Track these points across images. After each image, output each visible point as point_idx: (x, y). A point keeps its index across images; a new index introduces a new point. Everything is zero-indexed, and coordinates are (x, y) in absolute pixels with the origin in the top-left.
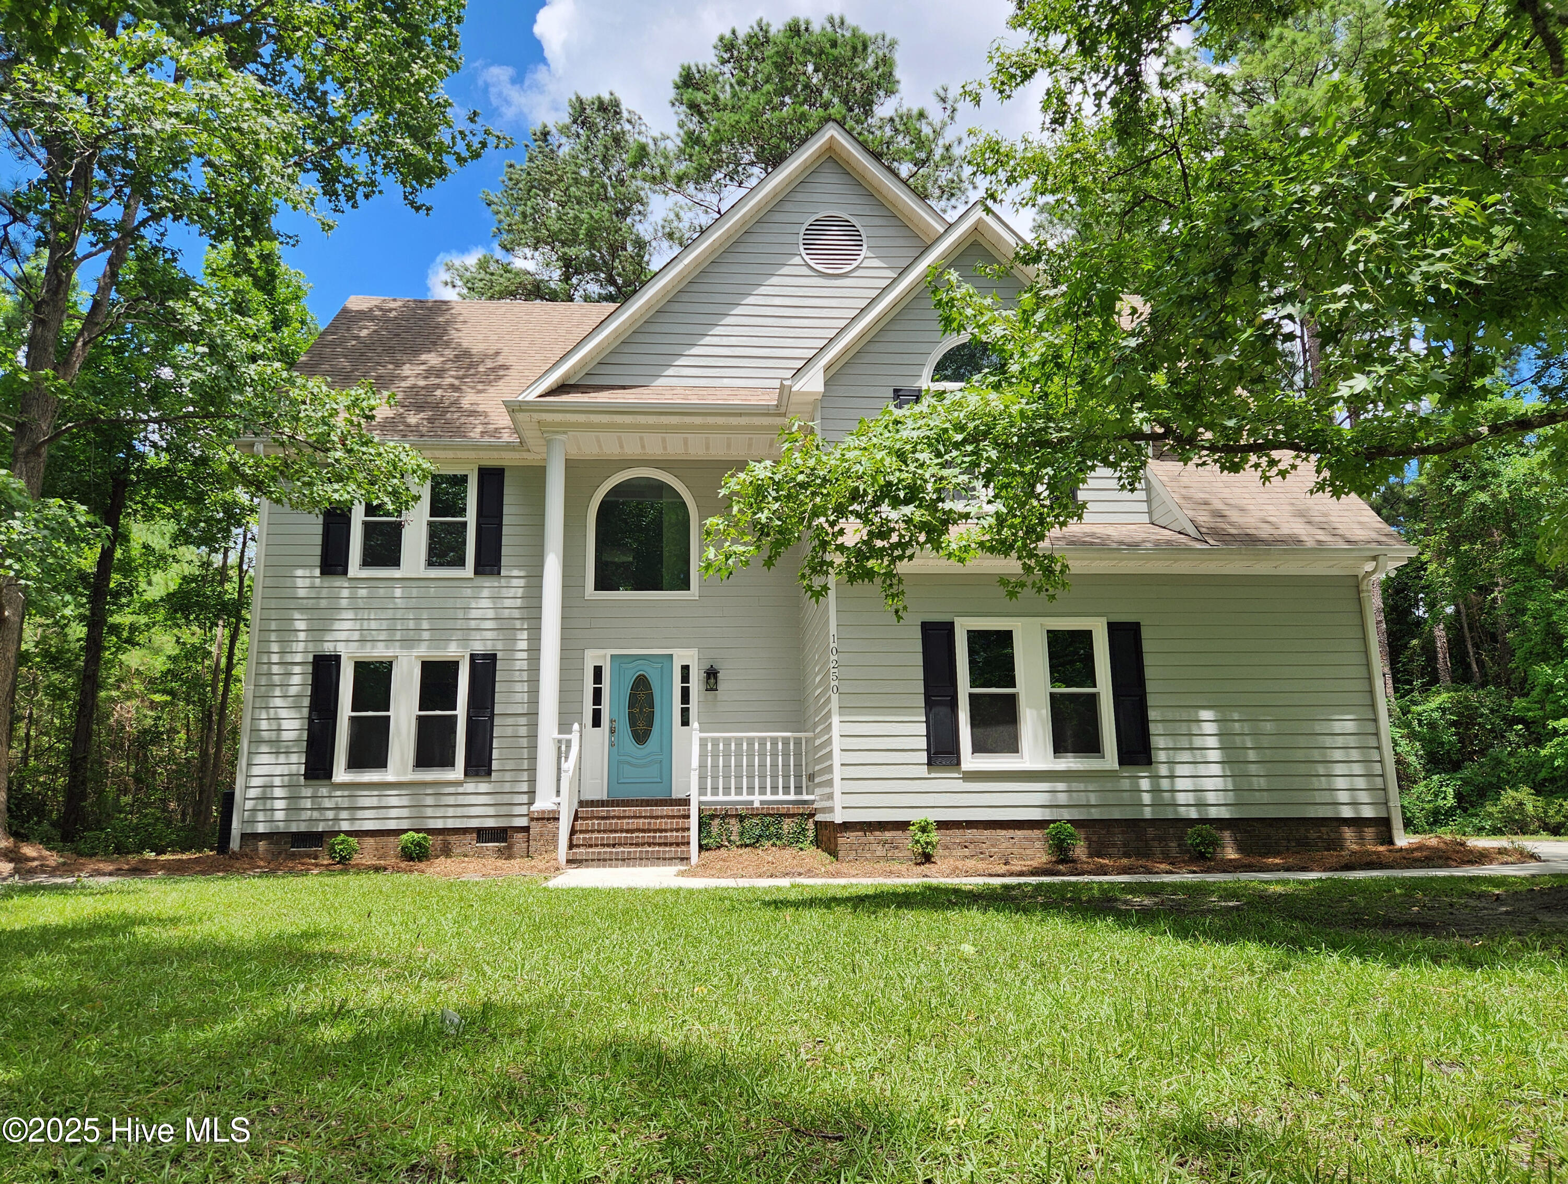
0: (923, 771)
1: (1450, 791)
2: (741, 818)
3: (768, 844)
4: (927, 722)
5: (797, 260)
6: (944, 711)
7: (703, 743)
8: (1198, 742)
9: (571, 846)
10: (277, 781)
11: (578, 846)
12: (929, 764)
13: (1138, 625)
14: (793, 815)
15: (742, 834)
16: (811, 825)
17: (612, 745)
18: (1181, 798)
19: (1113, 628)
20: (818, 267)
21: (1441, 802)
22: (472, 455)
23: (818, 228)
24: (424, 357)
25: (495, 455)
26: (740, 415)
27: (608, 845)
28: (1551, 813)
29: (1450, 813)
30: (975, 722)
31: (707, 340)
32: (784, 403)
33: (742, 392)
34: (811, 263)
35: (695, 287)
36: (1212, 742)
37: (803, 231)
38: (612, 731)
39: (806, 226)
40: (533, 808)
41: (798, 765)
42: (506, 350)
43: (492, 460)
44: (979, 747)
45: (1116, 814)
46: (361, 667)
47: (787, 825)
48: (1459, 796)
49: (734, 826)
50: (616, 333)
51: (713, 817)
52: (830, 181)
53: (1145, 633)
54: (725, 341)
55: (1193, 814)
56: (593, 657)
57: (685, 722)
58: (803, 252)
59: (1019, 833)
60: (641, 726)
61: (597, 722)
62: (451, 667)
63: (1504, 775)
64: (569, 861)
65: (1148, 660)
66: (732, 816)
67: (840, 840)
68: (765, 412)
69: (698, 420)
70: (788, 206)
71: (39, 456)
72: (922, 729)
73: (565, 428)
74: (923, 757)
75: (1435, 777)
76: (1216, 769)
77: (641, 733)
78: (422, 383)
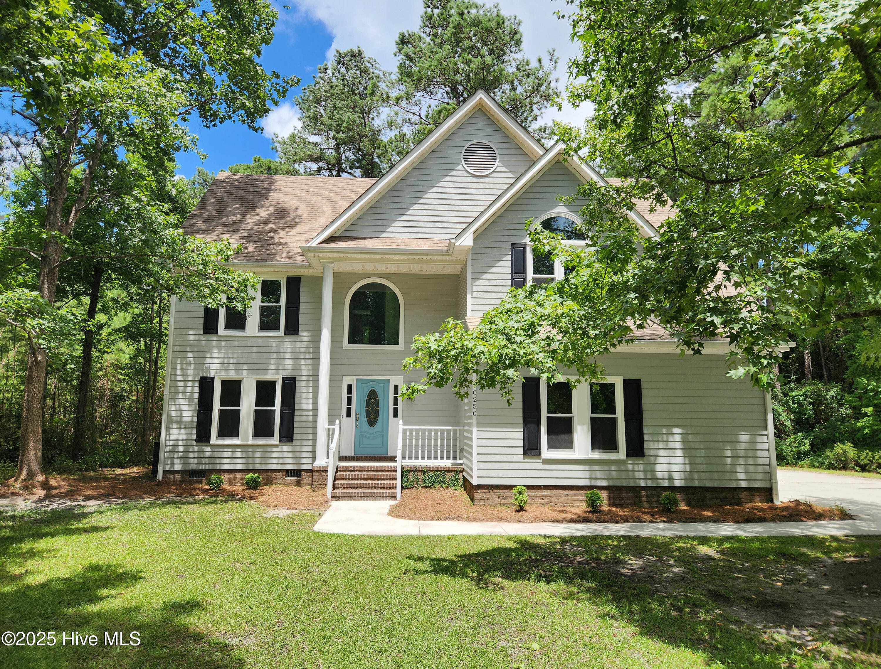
0: (521, 458)
1: (807, 442)
2: (424, 472)
3: (438, 486)
4: (524, 432)
5: (460, 167)
6: (533, 426)
7: (405, 431)
8: (671, 445)
9: (334, 488)
10: (180, 443)
11: (338, 488)
12: (525, 454)
13: (639, 381)
14: (452, 471)
15: (424, 481)
16: (461, 477)
17: (356, 426)
18: (659, 475)
19: (627, 383)
20: (472, 171)
21: (802, 448)
22: (284, 270)
23: (472, 149)
24: (258, 211)
25: (296, 270)
26: (428, 255)
27: (354, 488)
28: (862, 458)
29: (806, 454)
30: (550, 432)
31: (410, 212)
32: (451, 249)
33: (429, 241)
34: (468, 169)
35: (404, 182)
36: (678, 445)
37: (463, 151)
38: (357, 420)
39: (465, 148)
40: (314, 465)
41: (455, 446)
42: (302, 206)
43: (294, 273)
44: (551, 445)
45: (625, 484)
46: (225, 383)
47: (449, 477)
48: (812, 445)
49: (420, 476)
50: (361, 209)
51: (409, 471)
52: (479, 122)
53: (644, 386)
54: (420, 212)
55: (666, 484)
56: (347, 380)
57: (396, 415)
58: (463, 163)
59: (571, 492)
60: (372, 417)
61: (349, 415)
62: (272, 384)
63: (837, 435)
64: (332, 497)
65: (645, 400)
66: (419, 471)
67: (476, 494)
68: (441, 253)
69: (404, 257)
70: (455, 137)
71: (54, 273)
72: (521, 436)
73: (333, 260)
74: (521, 451)
75: (800, 434)
76: (680, 460)
77: (372, 422)
78: (256, 227)
